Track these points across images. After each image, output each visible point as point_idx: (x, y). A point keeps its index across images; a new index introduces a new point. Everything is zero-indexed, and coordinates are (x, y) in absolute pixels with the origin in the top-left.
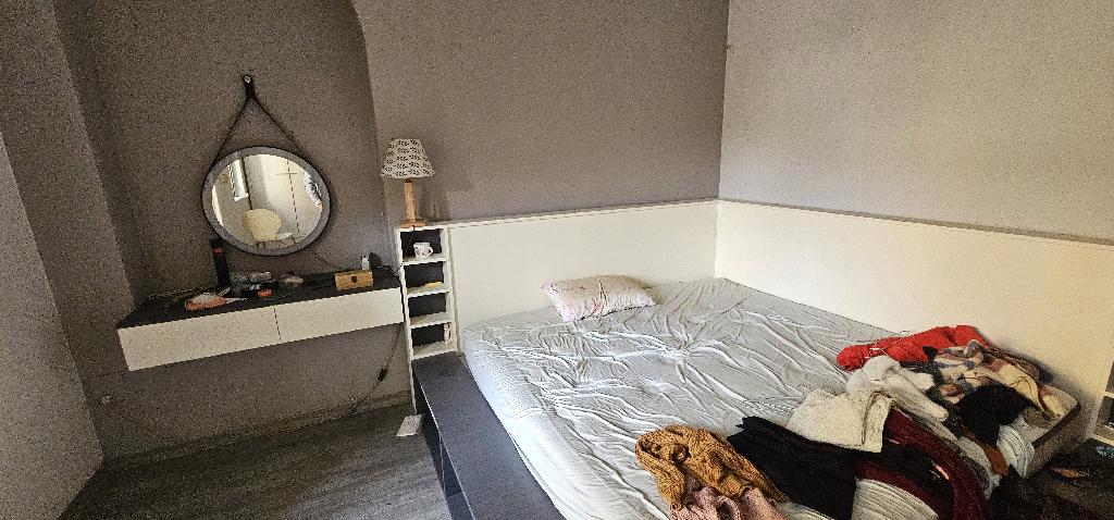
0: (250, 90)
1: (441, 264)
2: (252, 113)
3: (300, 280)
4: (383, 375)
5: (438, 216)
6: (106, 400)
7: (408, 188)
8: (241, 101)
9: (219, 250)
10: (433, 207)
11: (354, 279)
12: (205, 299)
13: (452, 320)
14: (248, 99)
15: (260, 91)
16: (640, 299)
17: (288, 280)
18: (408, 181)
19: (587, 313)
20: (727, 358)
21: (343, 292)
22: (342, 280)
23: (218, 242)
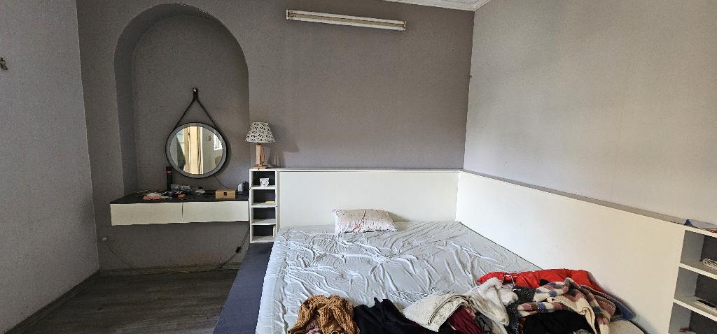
0: (196, 94)
1: (273, 191)
2: (196, 106)
3: (204, 192)
4: (238, 250)
5: (278, 165)
6: (104, 239)
7: (258, 148)
8: (191, 100)
9: (169, 172)
10: (274, 159)
11: (225, 194)
12: (152, 195)
13: (276, 224)
14: (194, 100)
15: (200, 96)
16: (386, 225)
17: (197, 191)
18: (259, 144)
19: (350, 230)
20: (411, 267)
21: (218, 200)
22: (219, 194)
23: (170, 168)
